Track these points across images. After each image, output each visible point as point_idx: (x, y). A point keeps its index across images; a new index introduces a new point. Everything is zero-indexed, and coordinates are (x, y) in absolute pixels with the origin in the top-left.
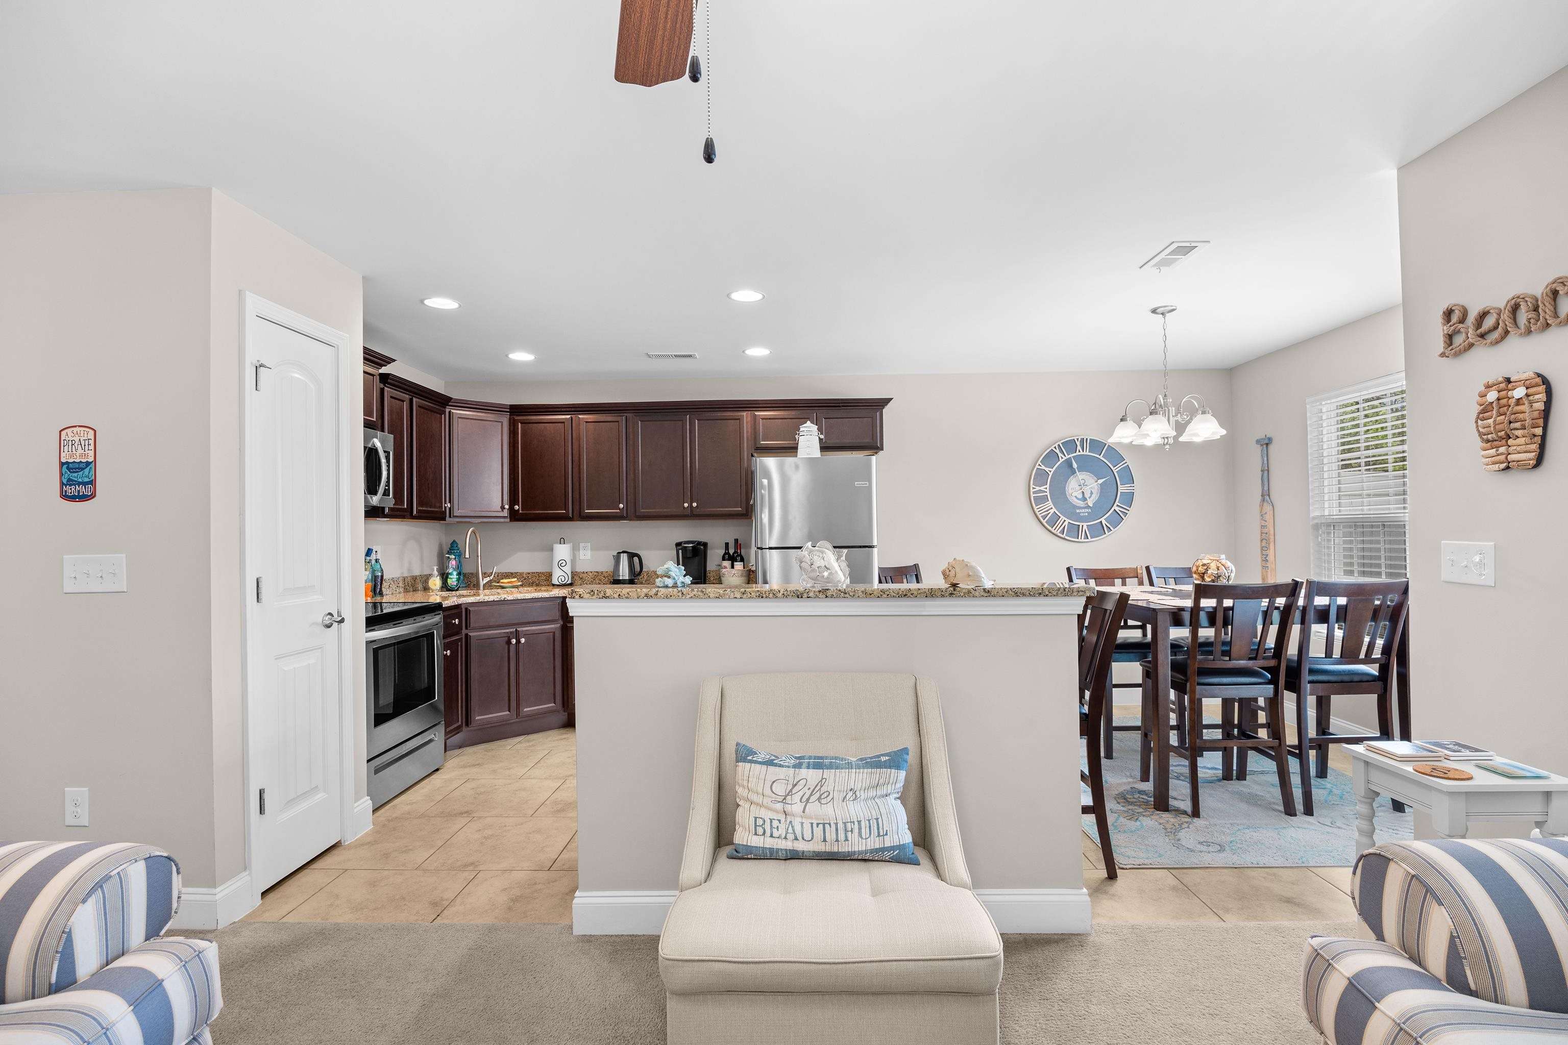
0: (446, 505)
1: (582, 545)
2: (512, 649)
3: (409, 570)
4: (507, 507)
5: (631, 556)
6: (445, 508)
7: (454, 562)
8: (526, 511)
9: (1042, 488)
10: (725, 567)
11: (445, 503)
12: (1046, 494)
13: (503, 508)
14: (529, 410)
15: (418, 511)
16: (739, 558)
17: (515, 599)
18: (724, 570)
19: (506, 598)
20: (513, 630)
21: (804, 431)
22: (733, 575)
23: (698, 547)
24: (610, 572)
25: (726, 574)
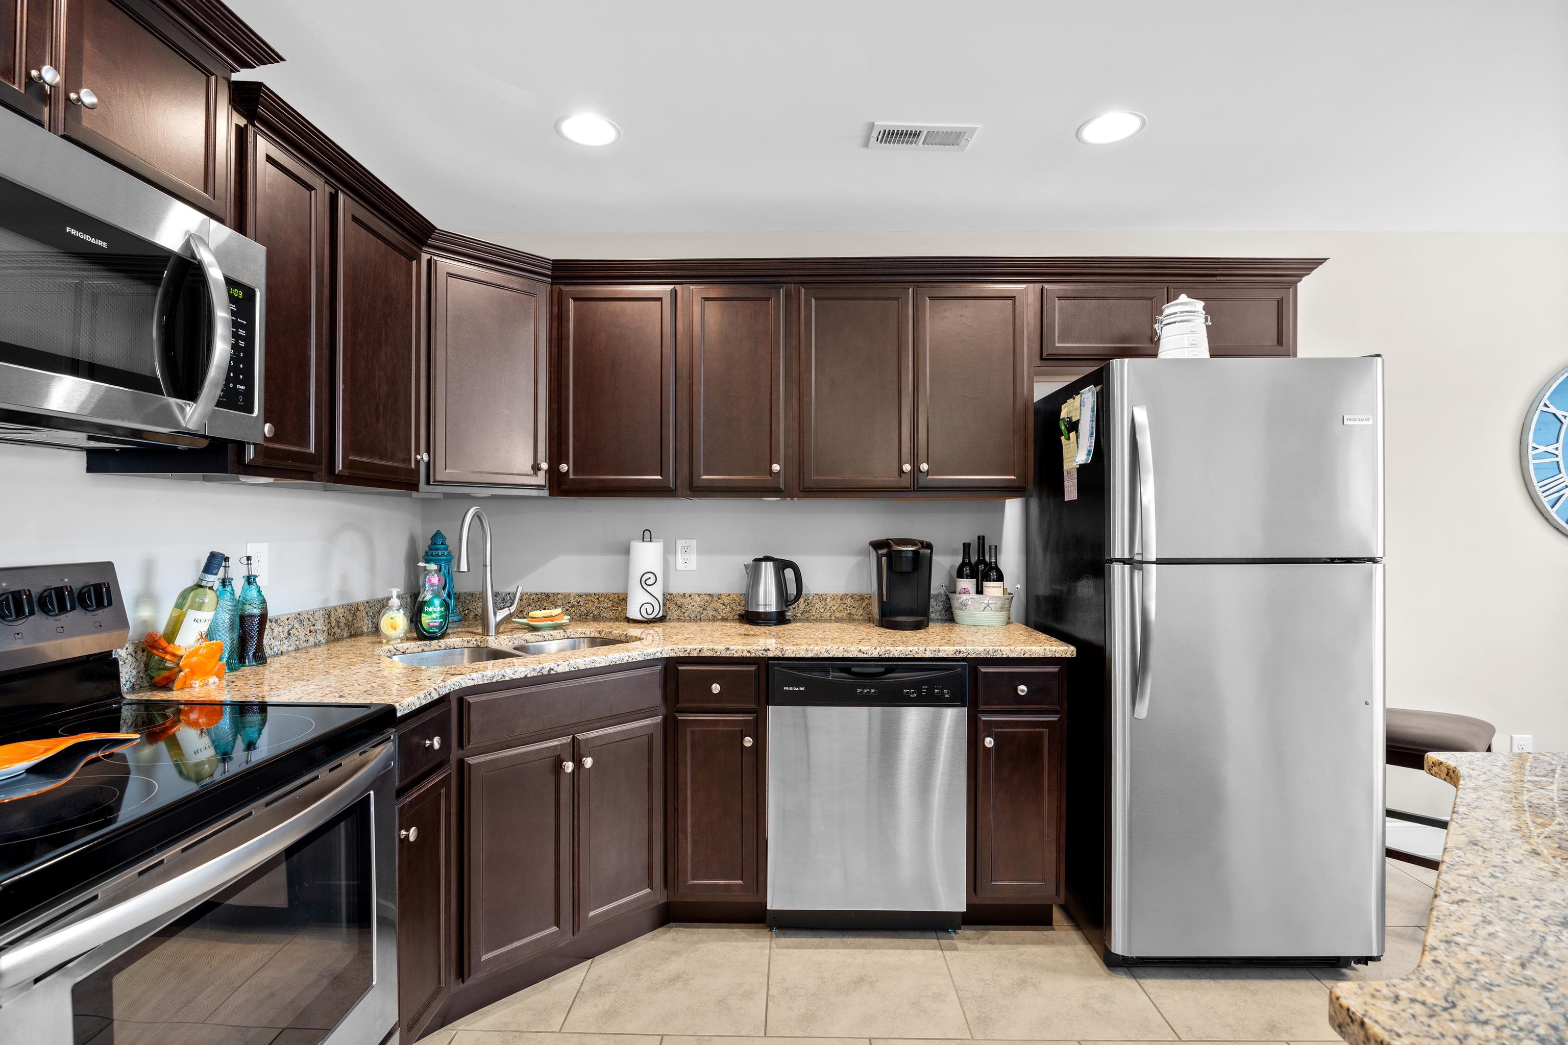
0: (419, 457)
1: (680, 543)
2: (565, 784)
3: (343, 593)
4: (544, 466)
5: (781, 565)
6: (418, 462)
7: (435, 580)
8: (582, 475)
9: (1550, 449)
10: (966, 591)
11: (418, 452)
12: (1557, 459)
13: (536, 468)
14: (590, 274)
15: (347, 464)
16: (993, 574)
17: (573, 669)
18: (964, 597)
19: (553, 670)
20: (567, 739)
21: (1176, 313)
22: (985, 608)
23: (912, 551)
24: (735, 596)
25: (970, 603)
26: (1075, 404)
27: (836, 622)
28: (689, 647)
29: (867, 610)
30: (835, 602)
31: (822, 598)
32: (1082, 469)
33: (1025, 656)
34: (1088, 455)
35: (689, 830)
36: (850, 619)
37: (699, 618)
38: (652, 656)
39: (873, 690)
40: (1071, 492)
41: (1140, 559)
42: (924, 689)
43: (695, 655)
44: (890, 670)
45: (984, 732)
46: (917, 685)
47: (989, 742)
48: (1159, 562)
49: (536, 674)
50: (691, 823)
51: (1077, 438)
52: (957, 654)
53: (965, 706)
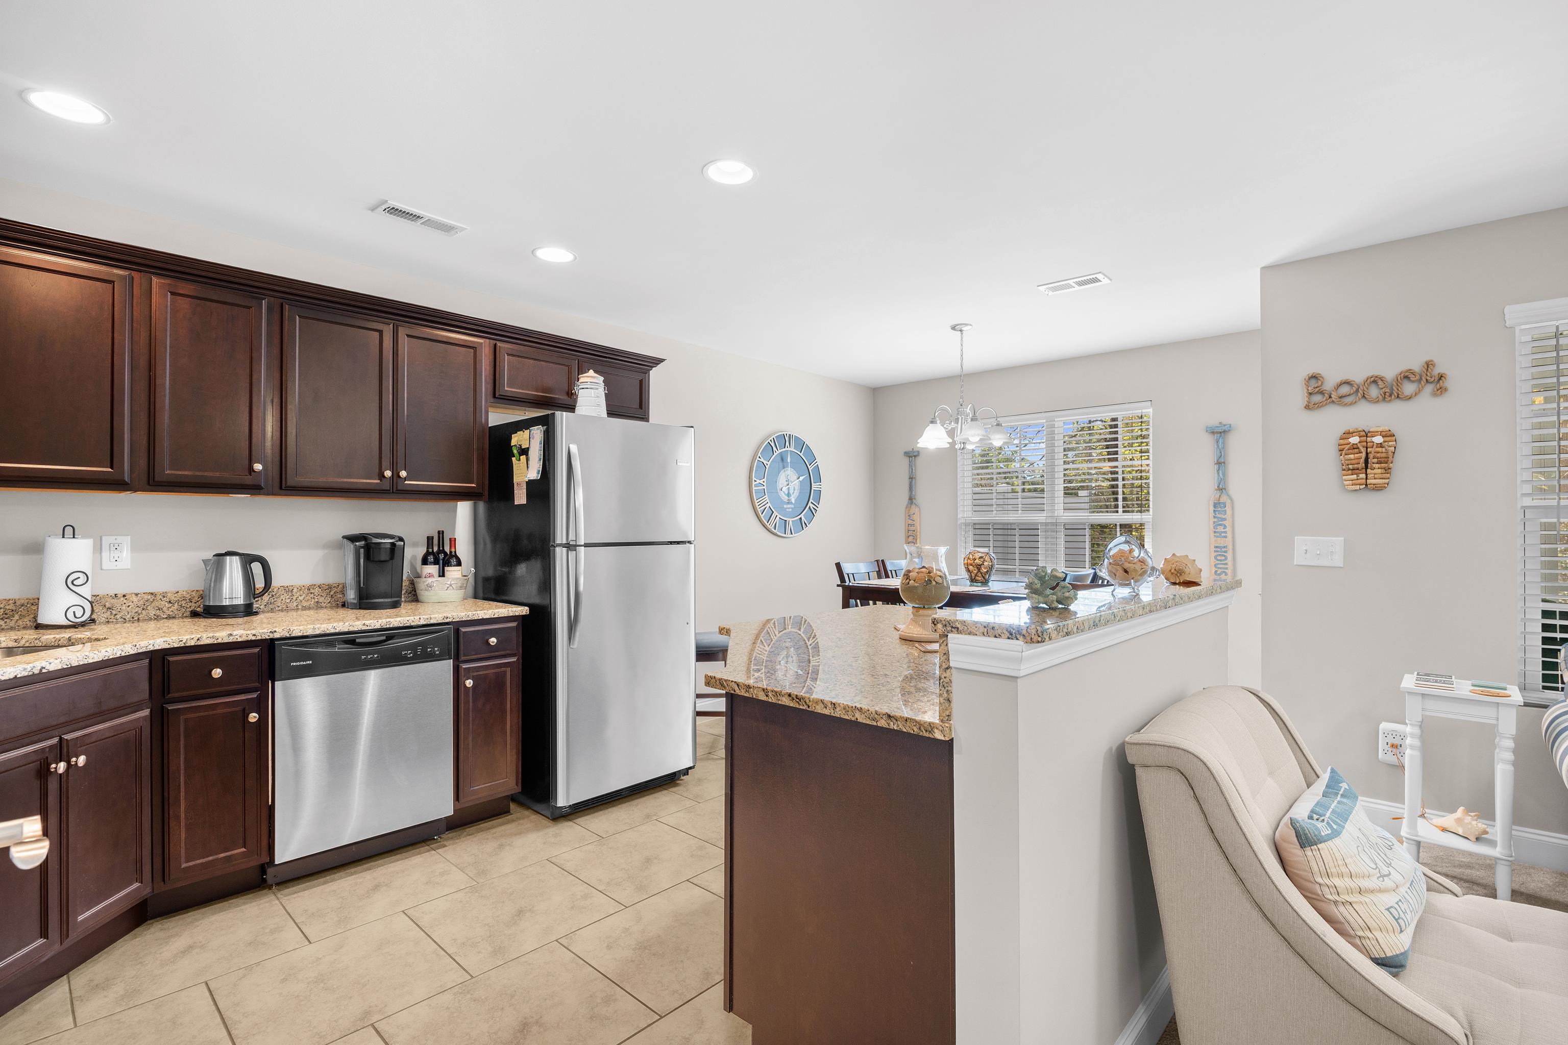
1: (113, 539)
5: (248, 560)
9: (761, 482)
10: (431, 576)
12: (764, 487)
16: (454, 561)
17: (66, 667)
18: (430, 580)
19: (44, 668)
20: (55, 740)
21: (587, 382)
22: (448, 588)
23: (390, 543)
24: (184, 593)
25: (435, 585)
26: (524, 436)
27: (302, 610)
28: (184, 638)
29: (336, 597)
30: (301, 592)
31: (289, 590)
32: (530, 483)
33: (495, 616)
34: (538, 473)
35: (183, 816)
36: (318, 606)
37: (136, 619)
38: (144, 648)
39: (376, 656)
40: (520, 497)
41: (575, 544)
42: (419, 649)
43: (193, 644)
44: (390, 638)
45: (464, 677)
46: (413, 647)
47: (469, 683)
48: (586, 545)
49: (26, 674)
50: (185, 808)
51: (527, 460)
52: (445, 619)
53: (450, 659)
